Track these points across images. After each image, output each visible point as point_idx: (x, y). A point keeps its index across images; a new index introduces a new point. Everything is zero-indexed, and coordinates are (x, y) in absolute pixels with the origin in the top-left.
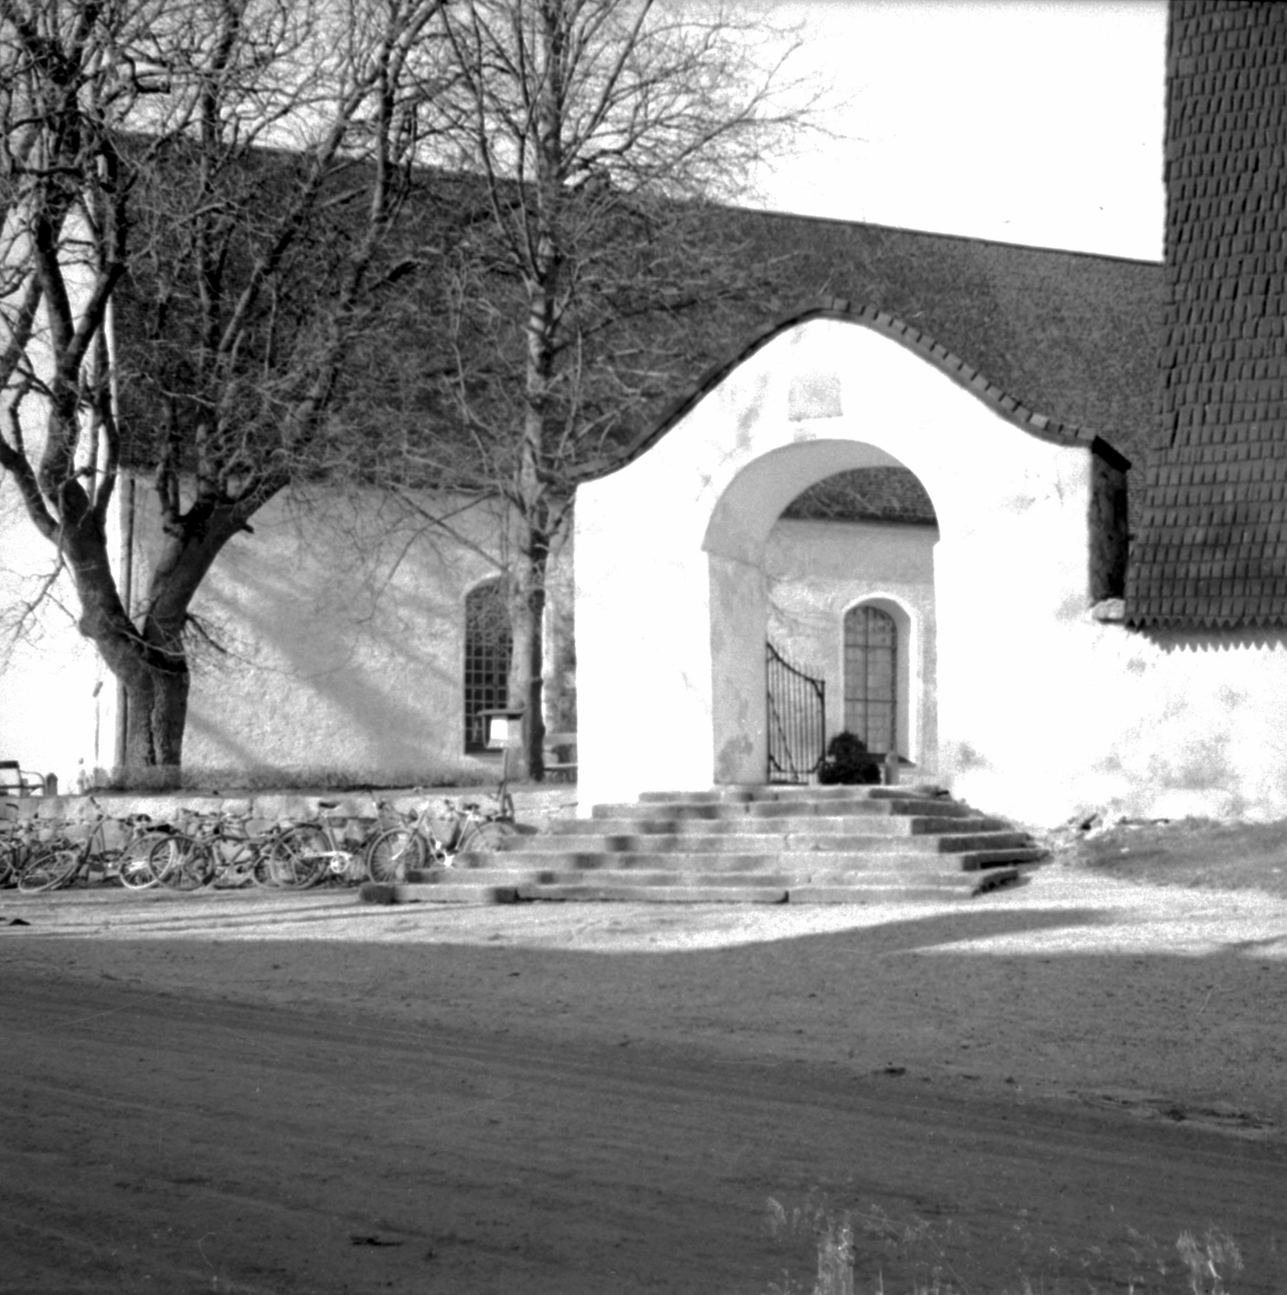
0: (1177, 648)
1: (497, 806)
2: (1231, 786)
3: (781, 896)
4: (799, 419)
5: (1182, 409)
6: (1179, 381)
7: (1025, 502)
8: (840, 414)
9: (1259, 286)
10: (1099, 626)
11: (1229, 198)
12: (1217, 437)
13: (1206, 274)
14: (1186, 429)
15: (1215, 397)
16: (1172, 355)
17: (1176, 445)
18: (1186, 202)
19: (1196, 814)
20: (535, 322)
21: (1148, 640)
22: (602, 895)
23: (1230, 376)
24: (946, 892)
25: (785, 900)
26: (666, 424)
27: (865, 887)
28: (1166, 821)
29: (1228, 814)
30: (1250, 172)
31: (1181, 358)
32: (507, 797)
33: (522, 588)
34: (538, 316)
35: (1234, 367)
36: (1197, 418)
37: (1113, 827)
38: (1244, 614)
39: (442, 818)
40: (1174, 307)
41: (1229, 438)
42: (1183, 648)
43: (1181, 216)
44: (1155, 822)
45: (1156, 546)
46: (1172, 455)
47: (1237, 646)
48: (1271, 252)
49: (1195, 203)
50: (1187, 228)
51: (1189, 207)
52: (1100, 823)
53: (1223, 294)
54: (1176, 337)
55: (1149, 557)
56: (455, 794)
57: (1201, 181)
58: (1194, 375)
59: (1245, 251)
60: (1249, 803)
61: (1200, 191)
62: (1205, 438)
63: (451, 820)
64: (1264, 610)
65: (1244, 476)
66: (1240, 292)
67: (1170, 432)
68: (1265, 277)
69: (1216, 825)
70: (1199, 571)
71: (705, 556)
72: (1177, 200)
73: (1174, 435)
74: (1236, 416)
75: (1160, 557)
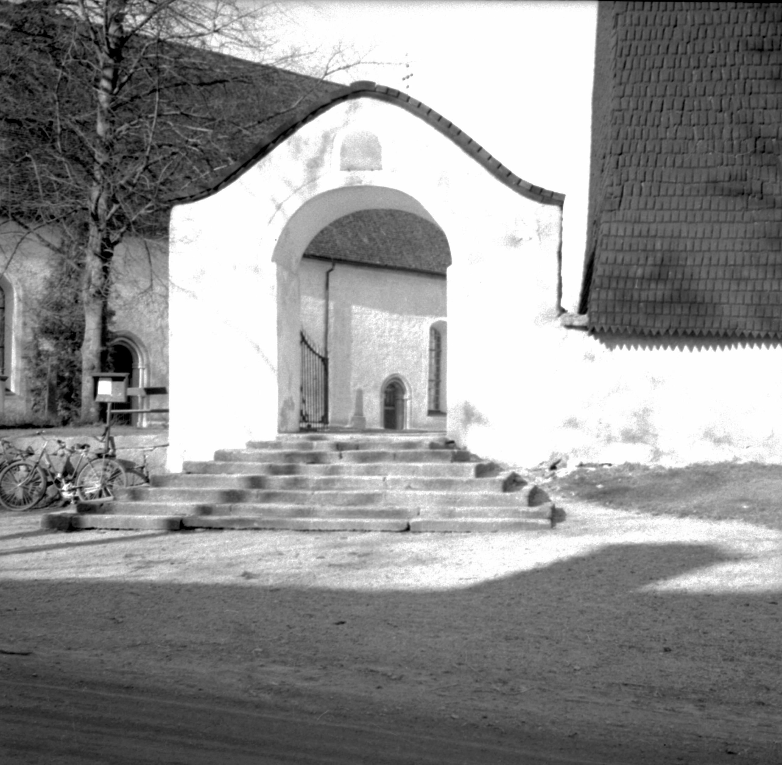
0: (618, 347)
1: (102, 446)
2: (652, 440)
3: (405, 527)
4: (349, 170)
5: (626, 184)
6: (624, 166)
7: (515, 241)
8: (380, 169)
9: (678, 104)
10: (564, 329)
11: (658, 42)
12: (650, 205)
13: (642, 93)
14: (629, 198)
15: (648, 177)
16: (620, 146)
17: (622, 208)
18: (628, 43)
19: (633, 461)
20: (104, 83)
21: (598, 341)
22: (256, 525)
23: (658, 164)
24: (533, 524)
25: (408, 529)
26: (246, 165)
27: (469, 520)
28: (610, 465)
29: (652, 460)
30: (671, 27)
31: (625, 149)
32: (111, 439)
33: (93, 280)
34: (108, 79)
35: (661, 159)
36: (636, 191)
37: (576, 469)
38: (670, 327)
39: (55, 454)
40: (620, 113)
41: (658, 206)
42: (621, 348)
43: (625, 52)
44: (603, 465)
45: (610, 278)
46: (620, 214)
47: (658, 348)
48: (685, 83)
49: (634, 44)
50: (629, 60)
51: (631, 46)
52: (565, 466)
53: (654, 107)
54: (622, 135)
55: (606, 284)
56: (66, 435)
57: (638, 29)
58: (635, 161)
59: (669, 80)
60: (664, 454)
61: (638, 36)
62: (642, 206)
63: (62, 455)
64: (683, 325)
65: (669, 233)
66: (665, 106)
67: (618, 199)
68: (682, 99)
69: (646, 468)
70: (640, 296)
71: (274, 266)
72: (623, 40)
73: (620, 201)
74: (662, 192)
75: (614, 285)
